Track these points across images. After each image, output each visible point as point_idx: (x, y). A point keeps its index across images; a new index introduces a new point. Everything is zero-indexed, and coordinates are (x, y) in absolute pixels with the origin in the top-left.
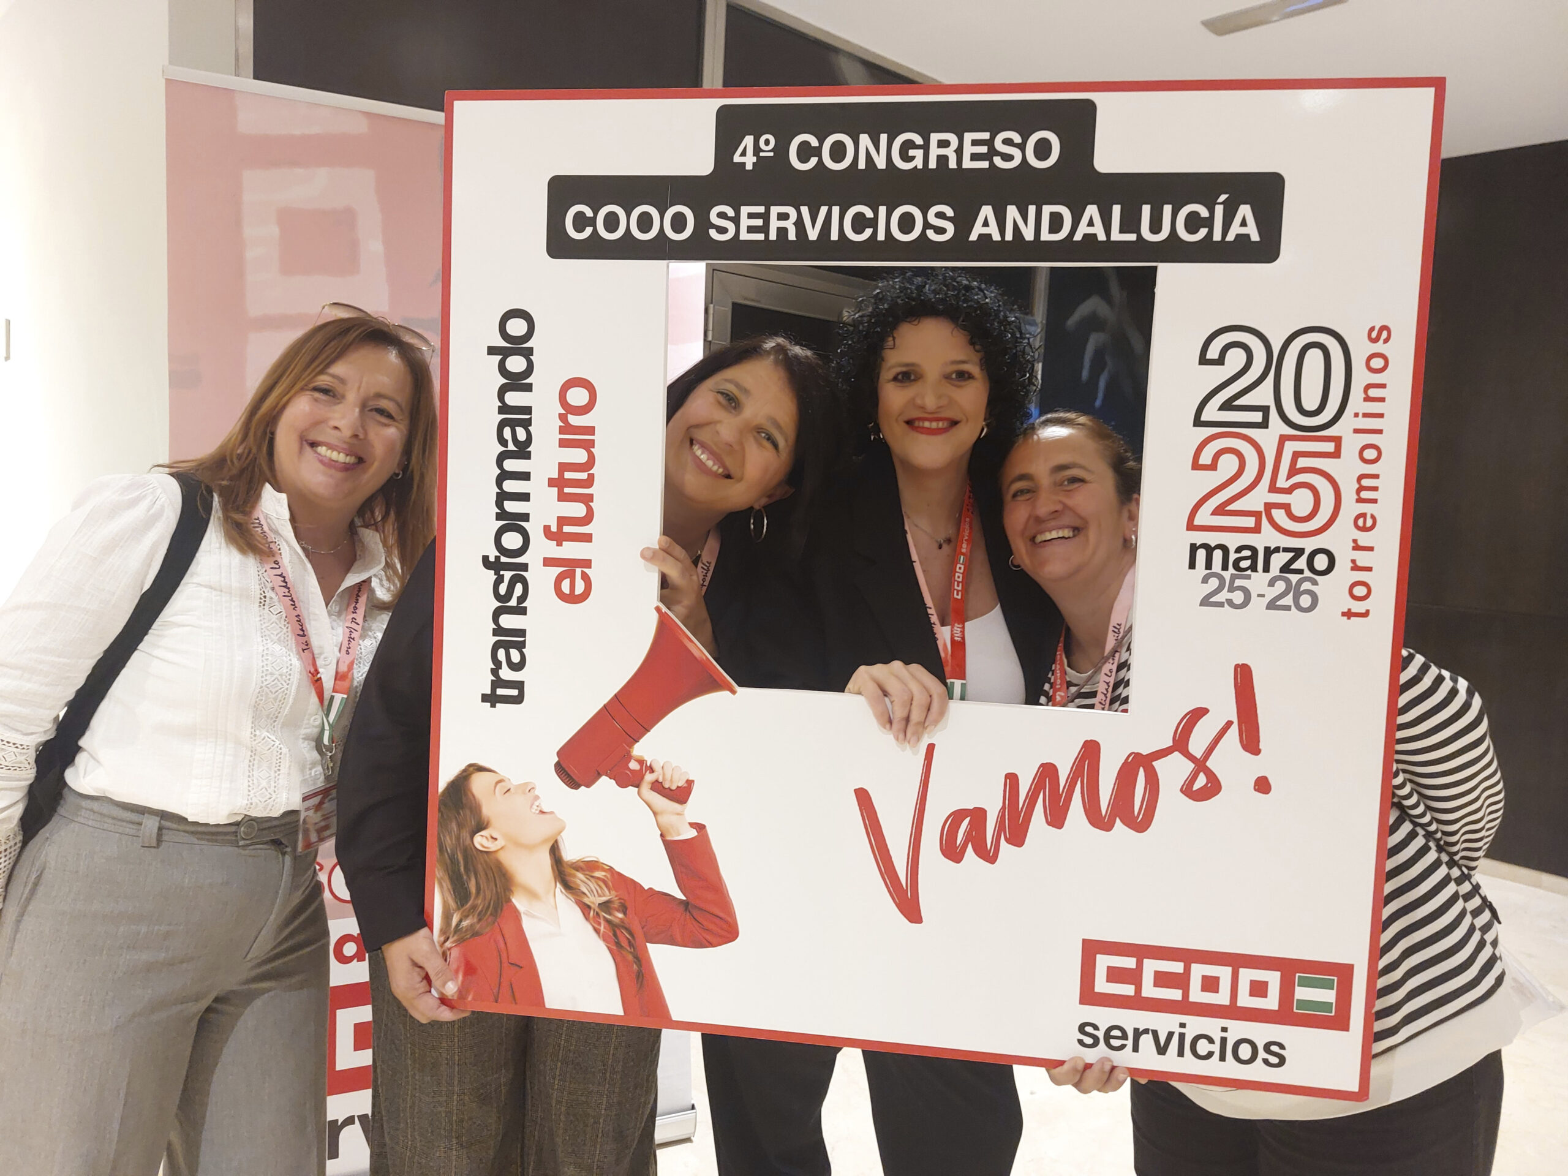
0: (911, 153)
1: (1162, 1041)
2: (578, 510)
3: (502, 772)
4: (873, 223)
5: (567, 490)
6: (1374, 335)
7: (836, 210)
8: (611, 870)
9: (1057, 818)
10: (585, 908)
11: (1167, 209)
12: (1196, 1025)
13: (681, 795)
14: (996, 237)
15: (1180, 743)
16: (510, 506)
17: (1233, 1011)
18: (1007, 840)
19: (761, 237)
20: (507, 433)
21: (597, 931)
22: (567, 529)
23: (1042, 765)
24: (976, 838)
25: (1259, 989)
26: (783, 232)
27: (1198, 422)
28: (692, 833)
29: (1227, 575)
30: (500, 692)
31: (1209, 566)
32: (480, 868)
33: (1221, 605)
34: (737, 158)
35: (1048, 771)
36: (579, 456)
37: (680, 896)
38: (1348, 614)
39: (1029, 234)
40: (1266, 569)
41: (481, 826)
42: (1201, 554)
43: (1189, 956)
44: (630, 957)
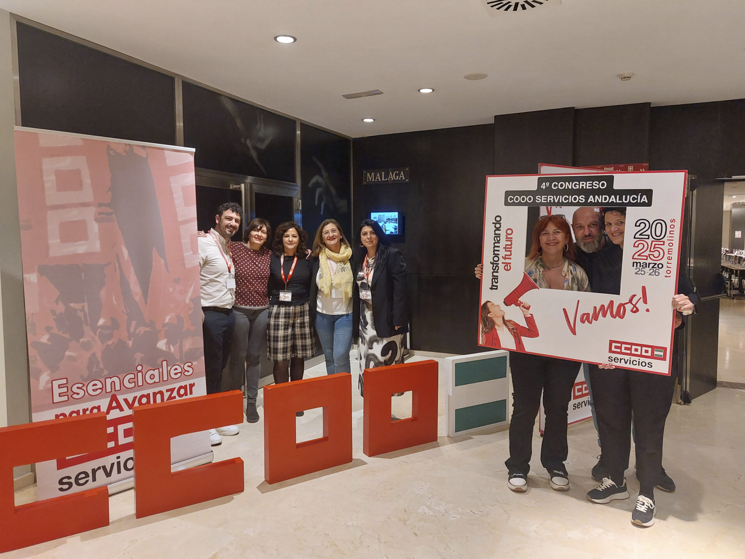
0: (576, 186)
1: (626, 361)
2: (509, 253)
3: (493, 302)
4: (568, 199)
5: (507, 249)
6: (672, 221)
7: (561, 196)
8: (514, 322)
9: (604, 315)
10: (509, 329)
11: (628, 196)
12: (633, 358)
13: (528, 308)
14: (593, 202)
15: (630, 301)
16: (496, 252)
17: (641, 356)
18: (594, 320)
19: (546, 202)
20: (496, 238)
21: (511, 334)
22: (506, 257)
23: (602, 305)
24: (588, 319)
25: (647, 351)
26: (550, 201)
27: (635, 238)
28: (530, 316)
29: (640, 268)
30: (493, 287)
31: (637, 266)
32: (489, 320)
33: (639, 274)
34: (542, 187)
35: (603, 306)
36: (509, 243)
37: (528, 328)
38: (666, 276)
39: (600, 201)
40: (649, 267)
41: (489, 312)
42: (635, 264)
43: (632, 344)
44: (518, 339)
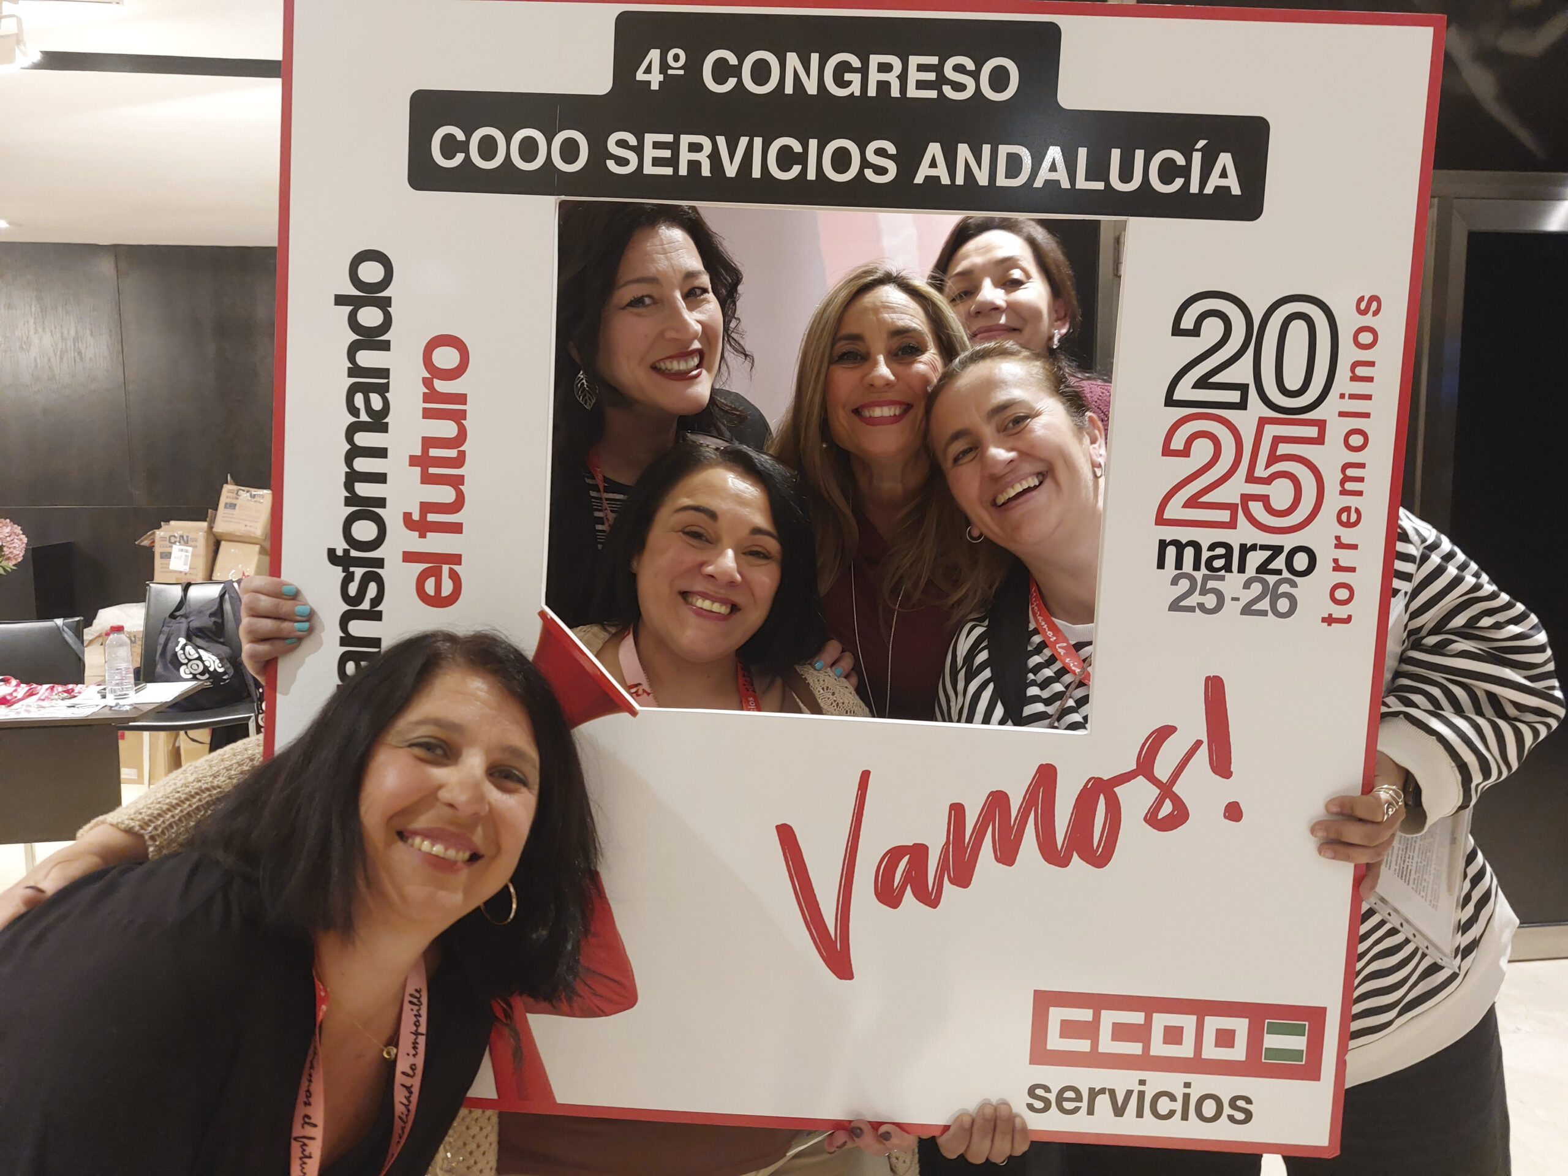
0: (848, 77)
1: (1120, 1101)
2: (445, 494)
4: (802, 159)
5: (432, 470)
6: (1363, 306)
7: (758, 142)
9: (1007, 854)
11: (1140, 154)
12: (1157, 1081)
14: (945, 180)
15: (1145, 766)
16: (363, 489)
17: (1198, 1065)
18: (951, 881)
19: (668, 171)
20: (359, 400)
22: (432, 517)
23: (992, 794)
24: (916, 880)
25: (1225, 1038)
26: (694, 166)
27: (1170, 402)
29: (1199, 576)
31: (1179, 565)
33: (1191, 609)
34: (640, 76)
35: (998, 800)
36: (447, 429)
38: (1329, 620)
39: (982, 179)
40: (1242, 569)
42: (1171, 552)
43: (1151, 1005)
44: (507, 1031)
